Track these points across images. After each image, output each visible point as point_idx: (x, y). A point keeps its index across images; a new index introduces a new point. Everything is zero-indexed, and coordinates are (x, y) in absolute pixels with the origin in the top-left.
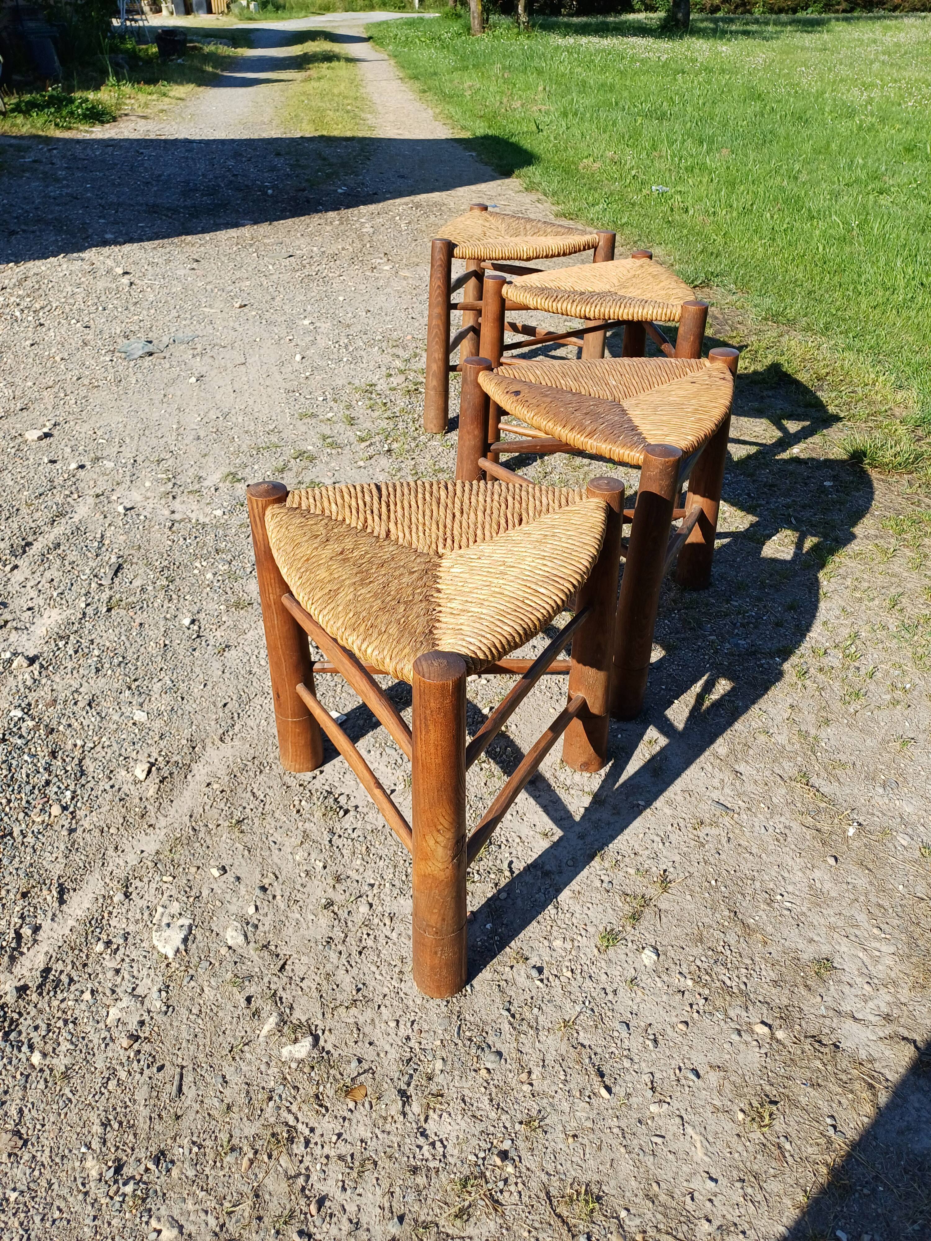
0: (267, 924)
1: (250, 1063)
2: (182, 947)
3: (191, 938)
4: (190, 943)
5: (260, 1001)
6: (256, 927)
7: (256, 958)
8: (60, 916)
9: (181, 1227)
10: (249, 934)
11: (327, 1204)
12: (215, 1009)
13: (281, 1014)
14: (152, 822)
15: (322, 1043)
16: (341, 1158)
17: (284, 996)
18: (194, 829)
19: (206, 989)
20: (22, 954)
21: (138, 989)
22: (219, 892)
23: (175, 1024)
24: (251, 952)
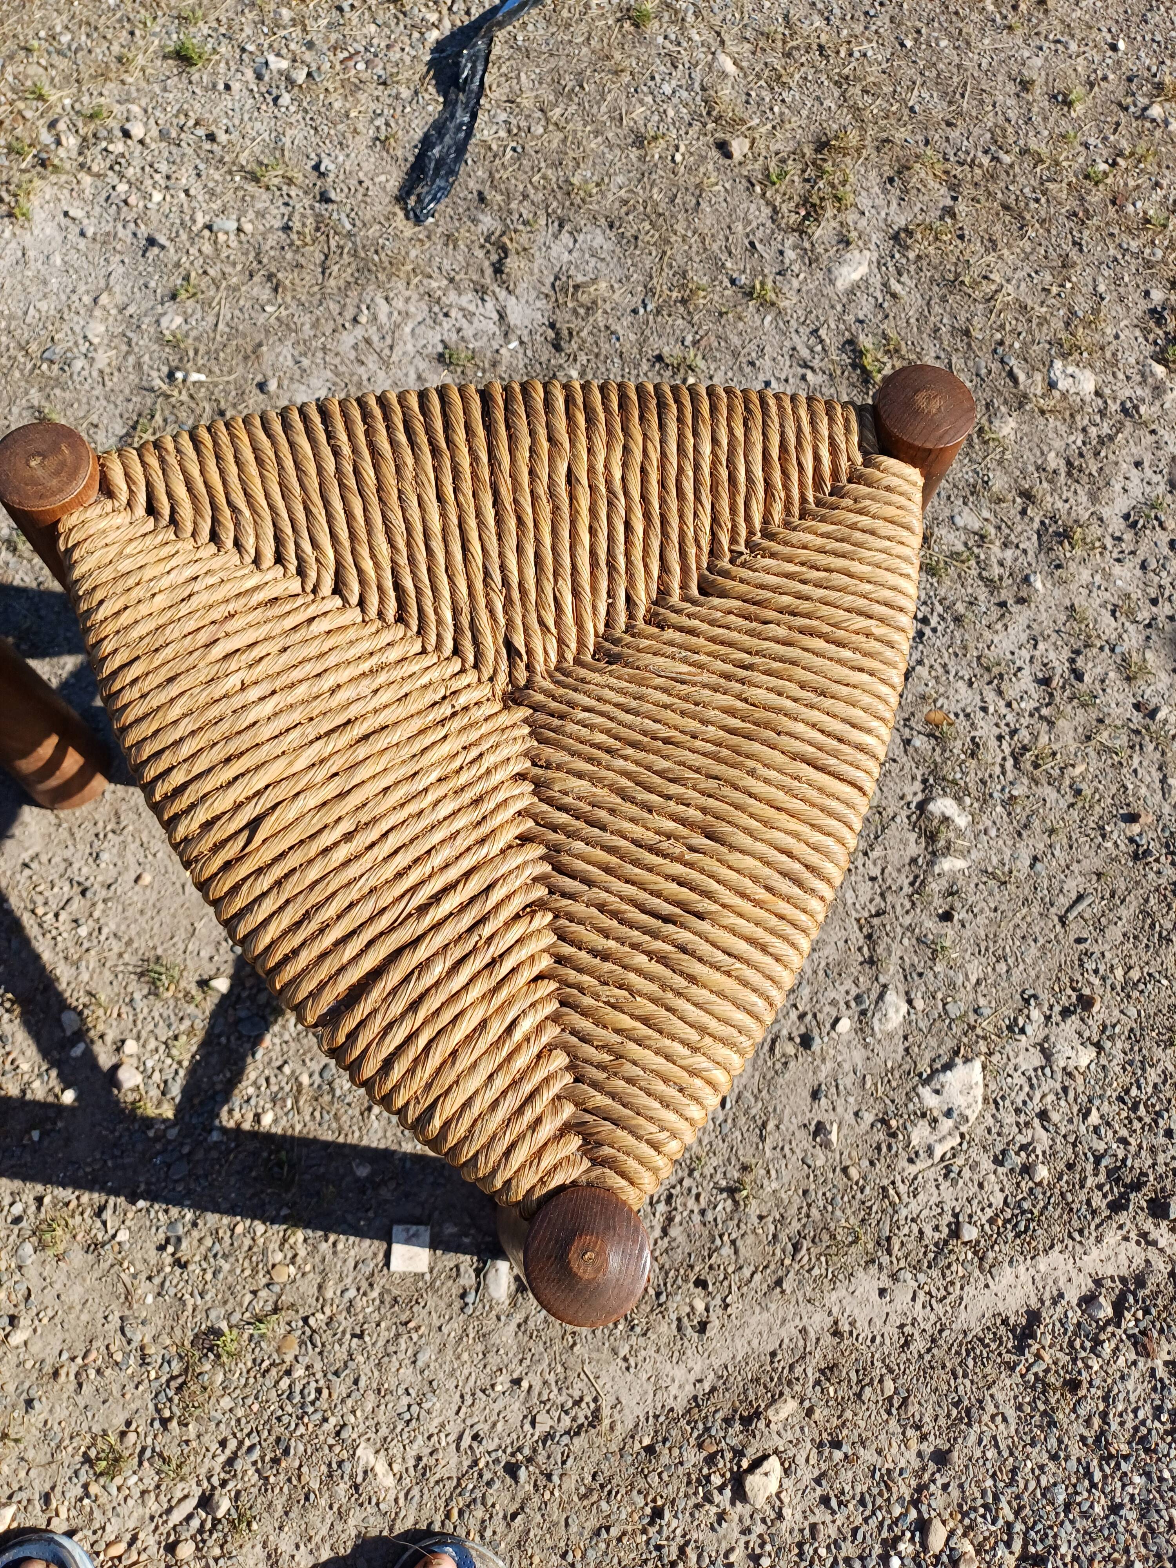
0: (842, 989)
1: (1000, 852)
2: (959, 1061)
3: (937, 1065)
4: (945, 1059)
5: (937, 901)
6: (858, 999)
7: (894, 958)
8: (1047, 1296)
9: (1163, 781)
10: (874, 995)
11: (1040, 675)
12: (983, 946)
13: (931, 863)
14: (828, 1340)
15: (920, 797)
16: (1000, 693)
17: (906, 883)
18: (796, 1248)
19: (973, 980)
20: (1123, 1280)
21: (1037, 1063)
22: (851, 1099)
23: (1033, 974)
24: (891, 972)
